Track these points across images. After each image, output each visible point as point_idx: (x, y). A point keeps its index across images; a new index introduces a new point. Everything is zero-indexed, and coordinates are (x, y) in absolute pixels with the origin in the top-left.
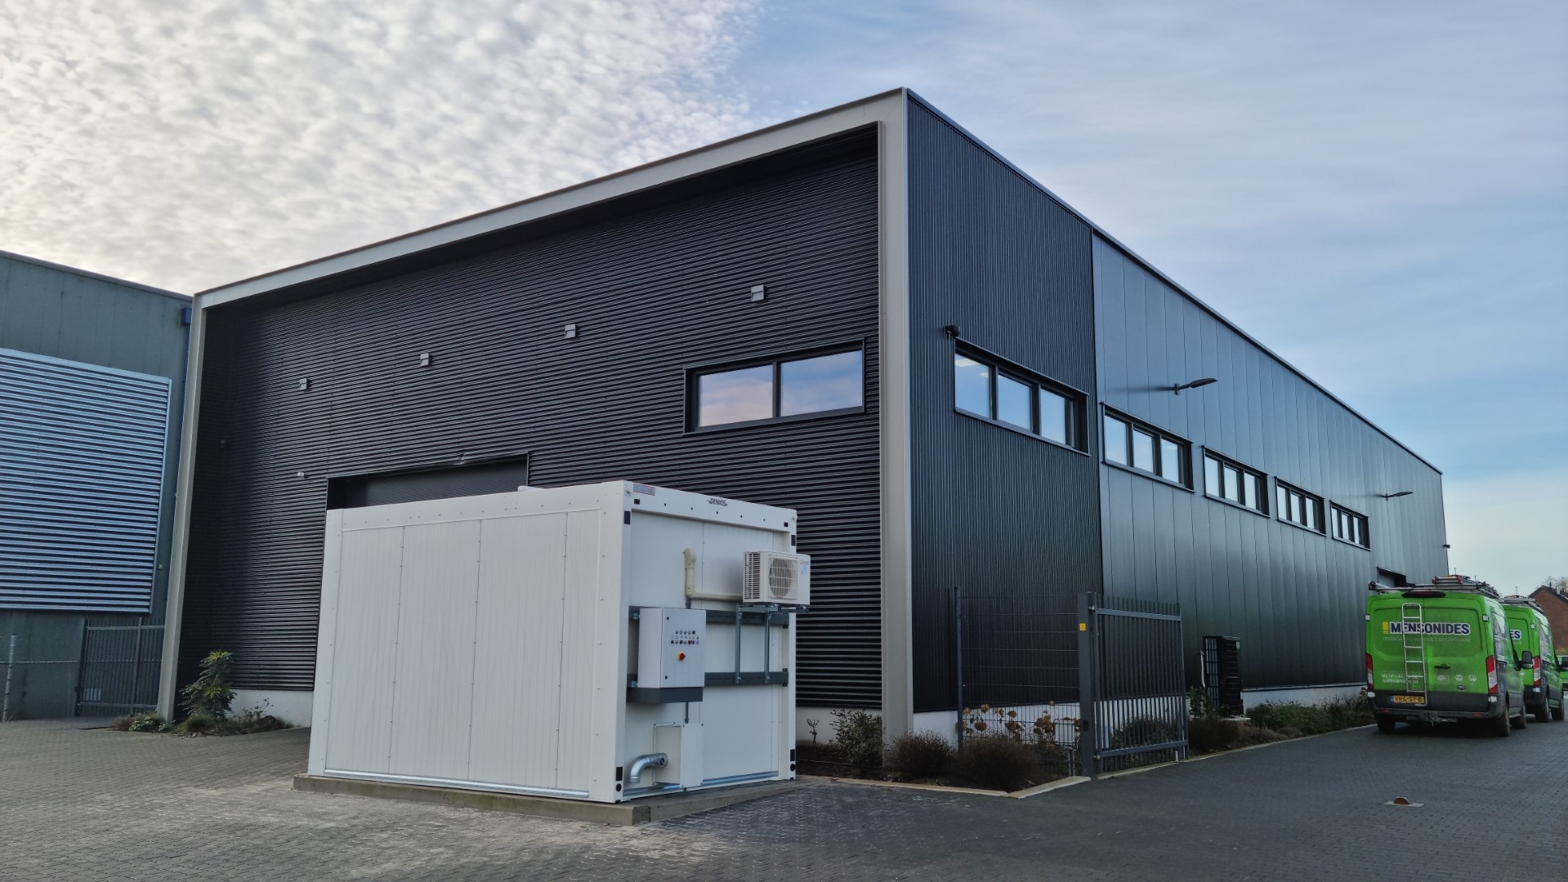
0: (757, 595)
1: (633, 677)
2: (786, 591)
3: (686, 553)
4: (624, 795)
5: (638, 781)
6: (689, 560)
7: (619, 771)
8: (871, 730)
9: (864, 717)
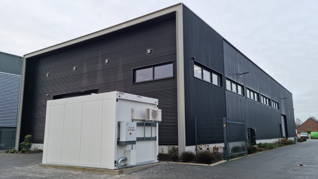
0: (149, 119)
1: (119, 139)
2: (156, 118)
3: (132, 109)
4: (117, 167)
5: (120, 164)
6: (132, 111)
7: (115, 162)
8: (176, 150)
9: (174, 147)
